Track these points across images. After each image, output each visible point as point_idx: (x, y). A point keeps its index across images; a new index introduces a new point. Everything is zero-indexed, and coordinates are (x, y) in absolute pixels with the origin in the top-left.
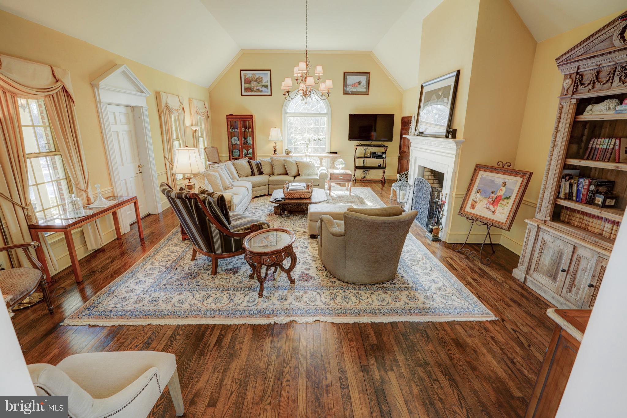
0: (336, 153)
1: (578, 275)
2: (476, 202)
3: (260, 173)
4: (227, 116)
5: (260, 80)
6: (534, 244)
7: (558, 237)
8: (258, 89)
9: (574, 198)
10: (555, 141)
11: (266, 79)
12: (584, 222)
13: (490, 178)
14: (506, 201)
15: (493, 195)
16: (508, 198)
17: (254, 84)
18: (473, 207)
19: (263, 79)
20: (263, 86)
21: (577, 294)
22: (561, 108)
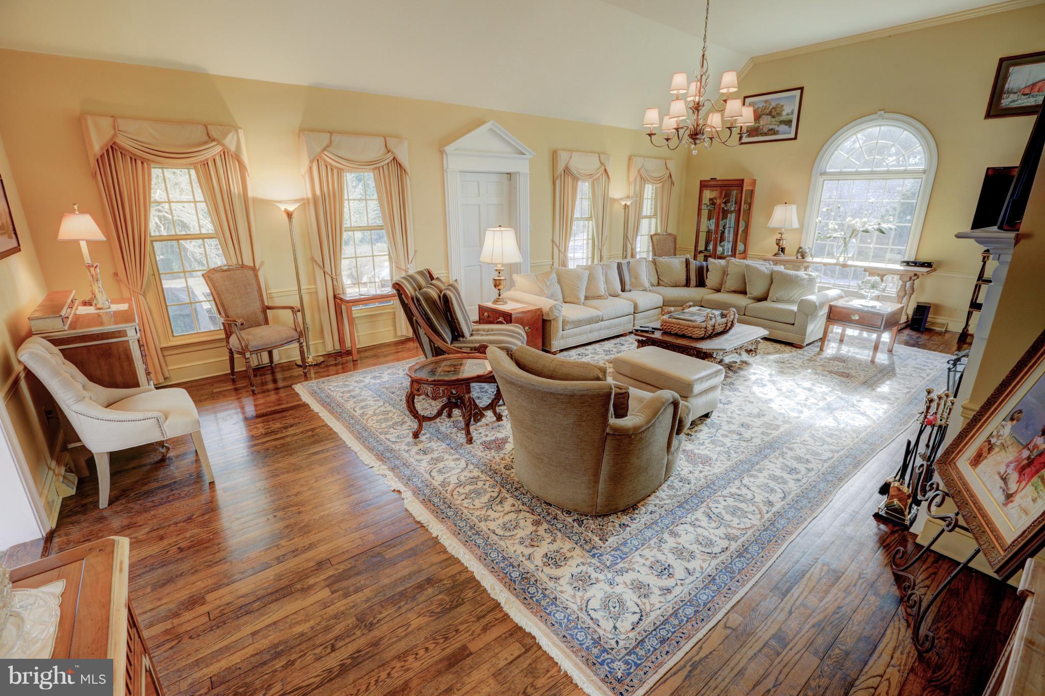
0: (930, 265)
2: (991, 449)
3: (701, 283)
4: (701, 181)
5: (779, 110)
8: (771, 130)
11: (789, 108)
15: (1040, 441)
17: (765, 121)
18: (977, 459)
19: (784, 108)
20: (782, 122)
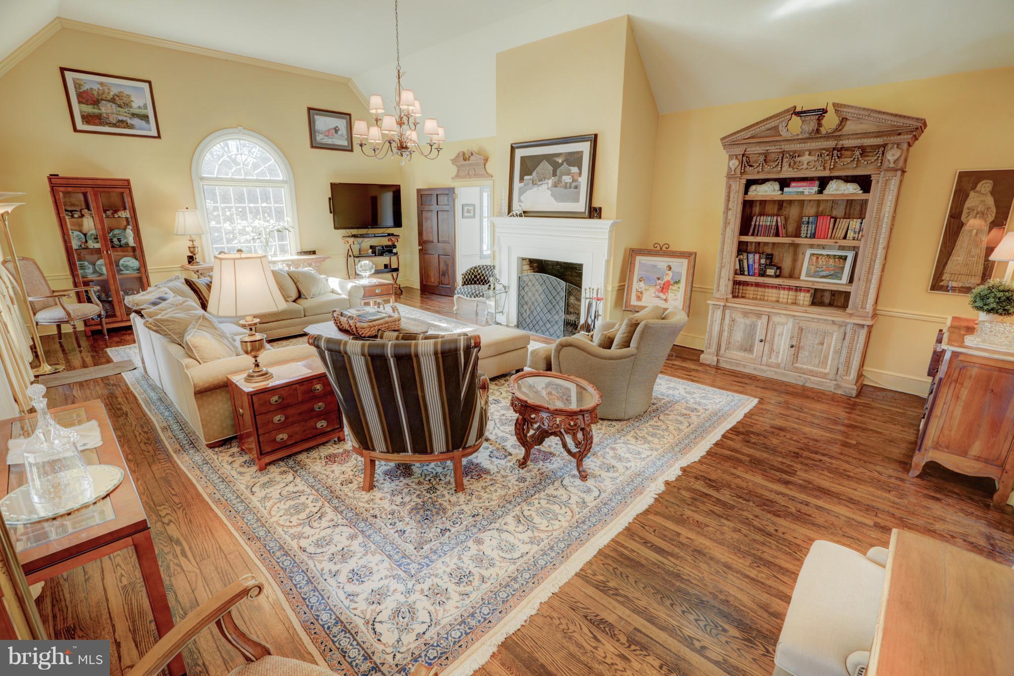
0: (314, 253)
1: (776, 341)
2: (641, 293)
4: (49, 178)
5: (125, 100)
6: (722, 324)
7: (748, 311)
9: (746, 273)
10: (726, 219)
11: (140, 100)
12: (759, 293)
13: (651, 263)
14: (676, 285)
15: (660, 281)
16: (677, 282)
17: (106, 109)
18: (639, 298)
19: (132, 99)
20: (134, 115)
21: (777, 356)
22: (729, 188)
